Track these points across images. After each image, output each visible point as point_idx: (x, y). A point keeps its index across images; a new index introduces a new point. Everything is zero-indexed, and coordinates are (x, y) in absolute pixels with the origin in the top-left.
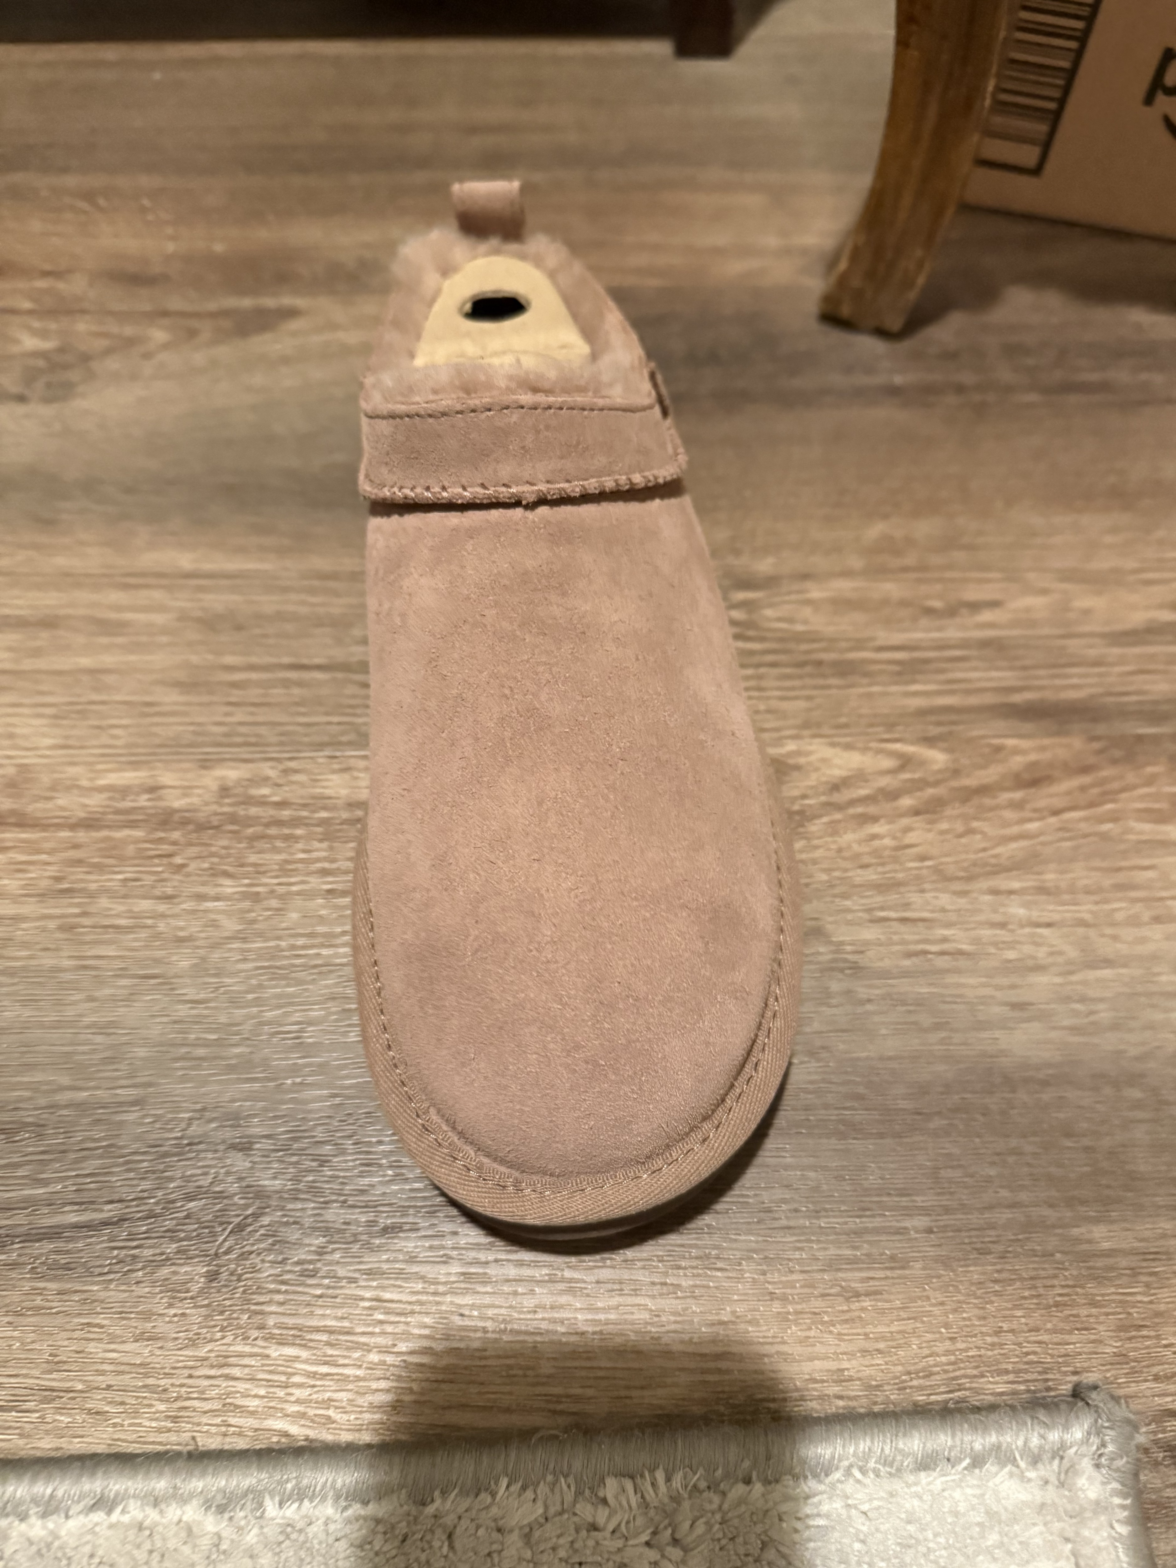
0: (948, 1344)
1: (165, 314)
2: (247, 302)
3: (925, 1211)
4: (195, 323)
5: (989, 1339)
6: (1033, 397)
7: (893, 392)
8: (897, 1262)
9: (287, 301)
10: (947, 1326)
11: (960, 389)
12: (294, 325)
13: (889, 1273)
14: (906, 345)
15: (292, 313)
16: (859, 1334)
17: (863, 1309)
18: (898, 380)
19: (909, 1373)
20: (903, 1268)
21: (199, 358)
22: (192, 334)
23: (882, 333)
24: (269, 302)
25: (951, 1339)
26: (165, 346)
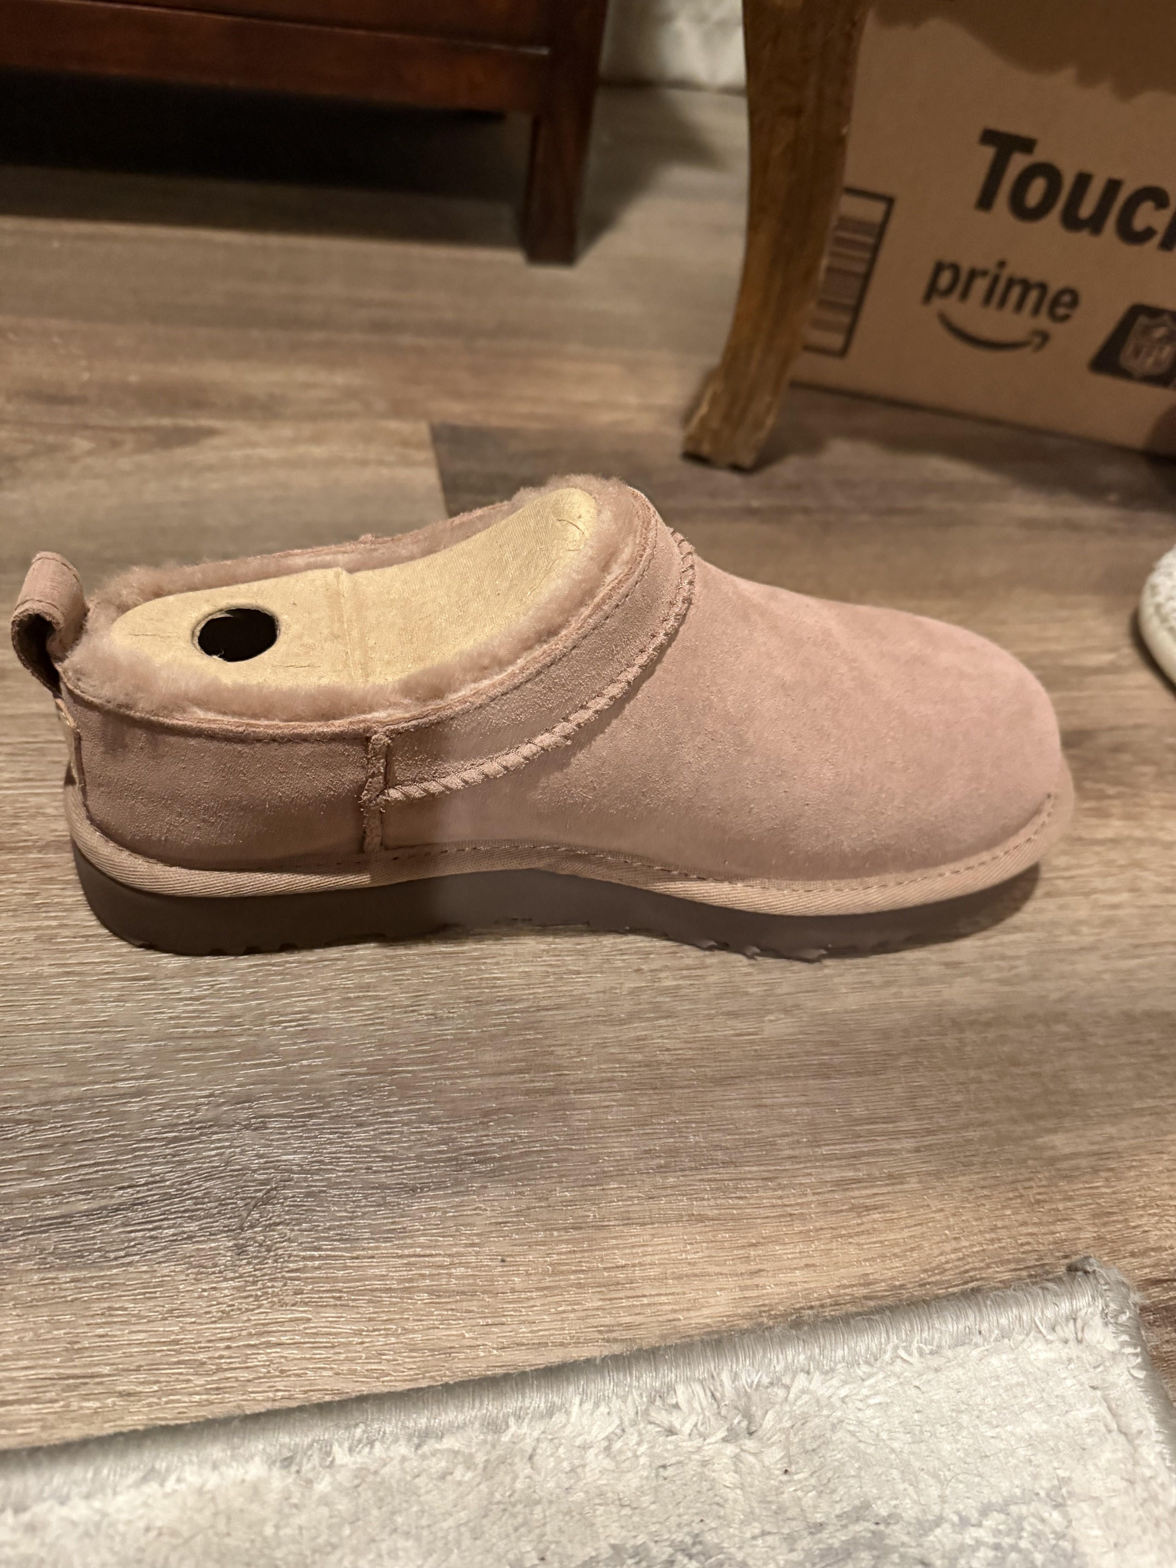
0: (954, 1245)
1: (86, 427)
2: (166, 422)
3: (911, 1134)
4: (117, 436)
5: (988, 1236)
6: (864, 518)
7: (751, 512)
8: (895, 1178)
9: (205, 422)
10: (948, 1227)
11: (806, 511)
12: (216, 441)
13: (890, 1188)
14: (757, 479)
15: (211, 432)
16: (875, 1243)
17: (875, 1221)
18: (755, 503)
19: (926, 1271)
20: (902, 1183)
21: (125, 463)
22: (115, 444)
23: (736, 468)
24: (187, 422)
25: (955, 1239)
26: (90, 453)
